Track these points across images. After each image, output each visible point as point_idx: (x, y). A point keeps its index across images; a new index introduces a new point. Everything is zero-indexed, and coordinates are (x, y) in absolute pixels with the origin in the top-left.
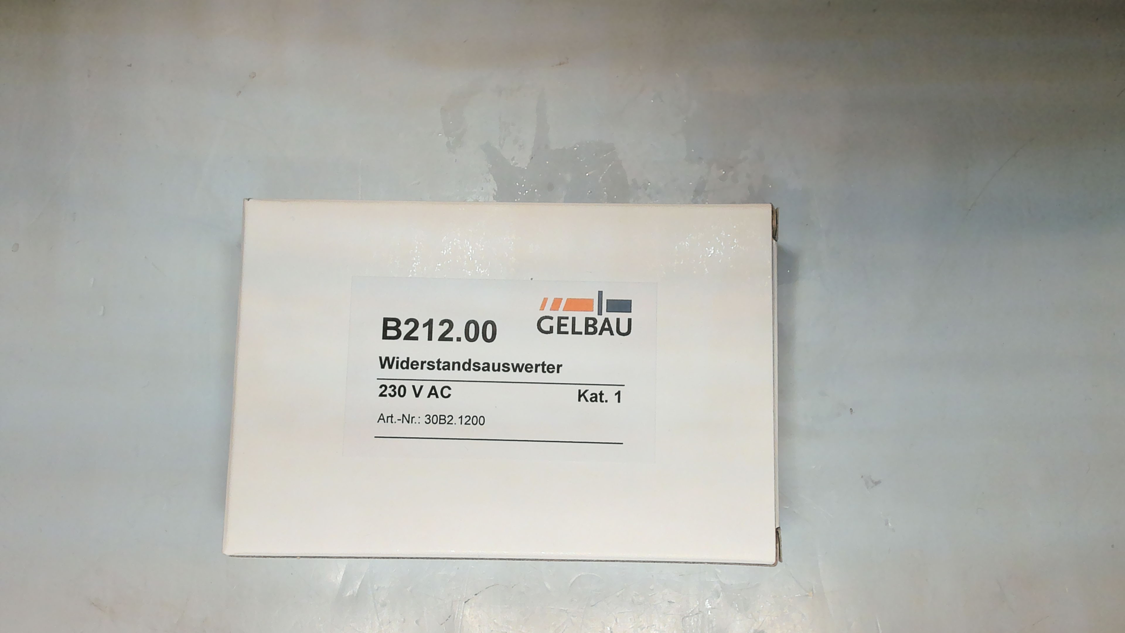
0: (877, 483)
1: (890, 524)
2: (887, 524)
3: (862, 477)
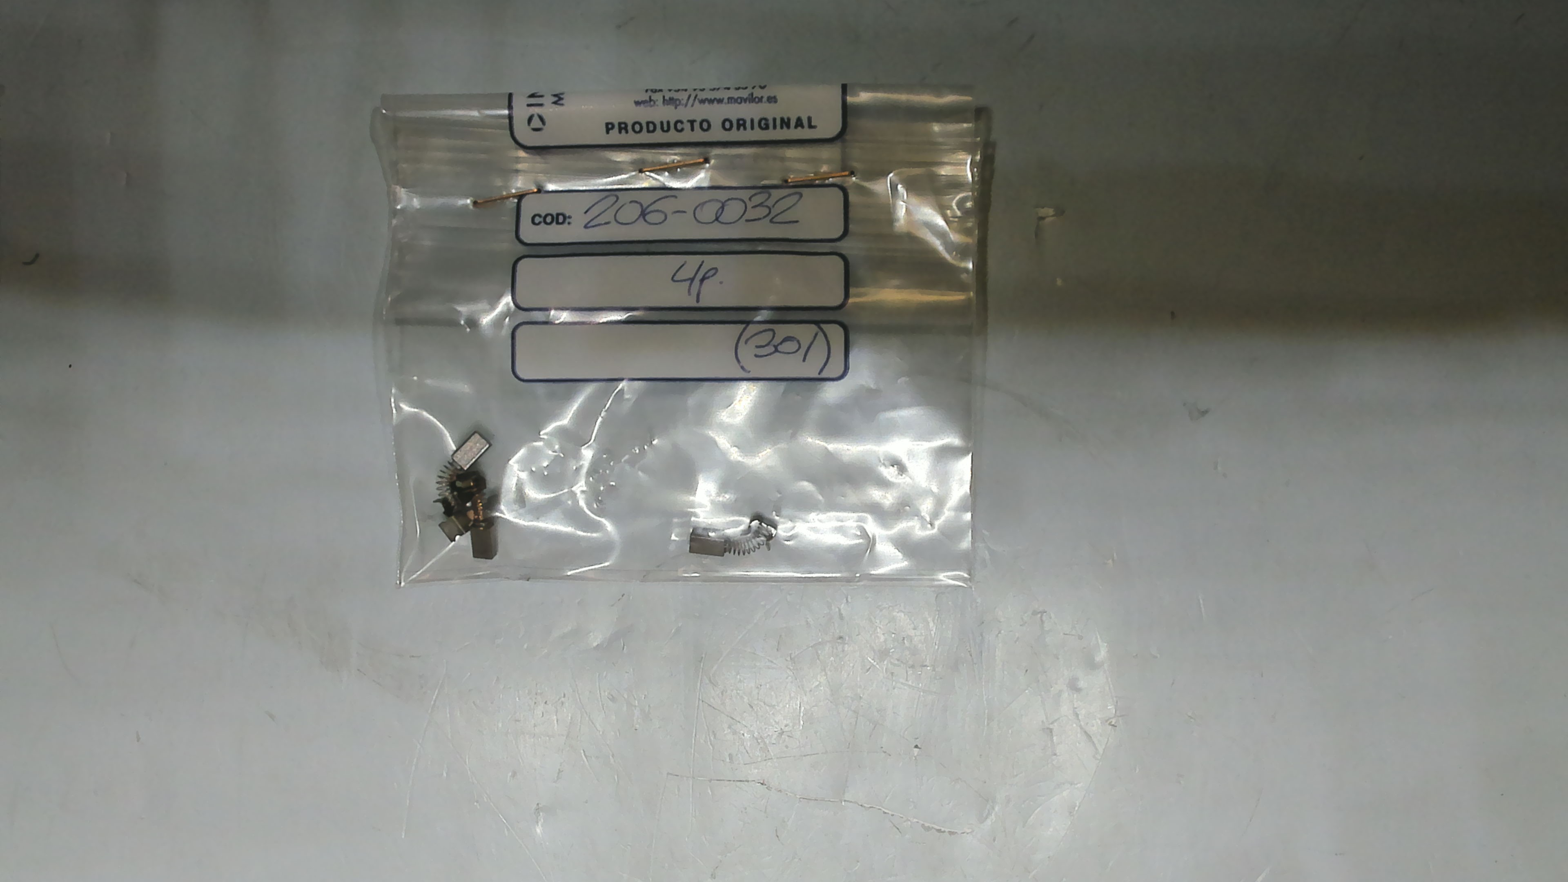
0: (1204, 413)
1: (1219, 468)
2: (1216, 468)
3: (1185, 405)
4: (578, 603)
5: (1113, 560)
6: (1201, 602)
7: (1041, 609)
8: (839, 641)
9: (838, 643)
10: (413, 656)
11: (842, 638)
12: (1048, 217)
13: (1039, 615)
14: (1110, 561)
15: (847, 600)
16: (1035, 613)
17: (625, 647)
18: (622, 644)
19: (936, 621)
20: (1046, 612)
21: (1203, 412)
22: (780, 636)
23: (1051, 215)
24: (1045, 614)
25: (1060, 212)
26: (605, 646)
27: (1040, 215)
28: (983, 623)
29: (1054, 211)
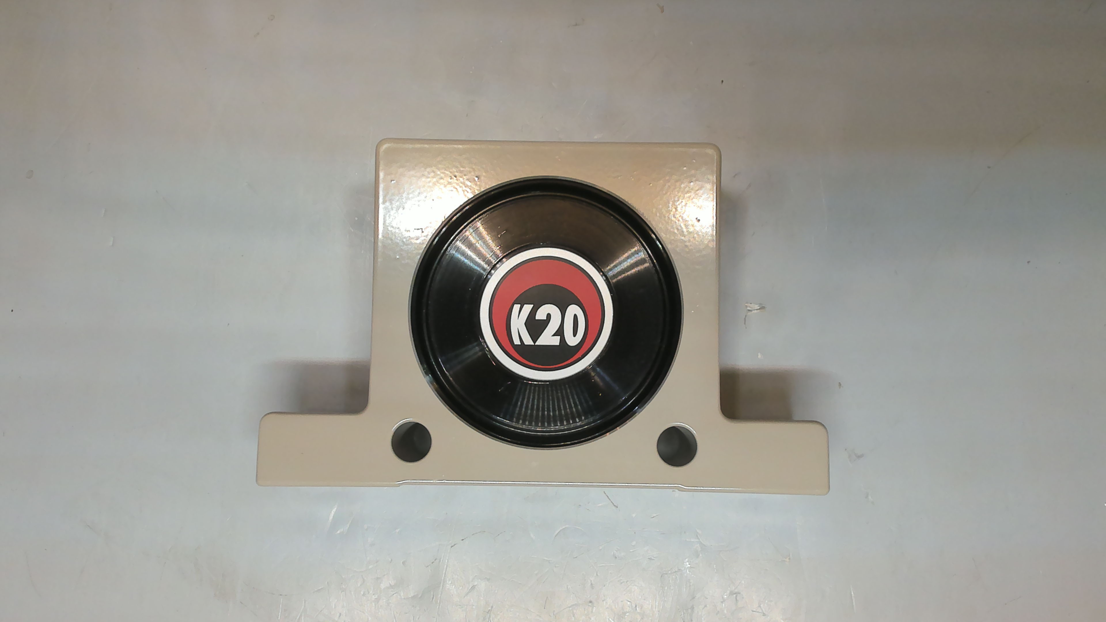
4: (403, 562)
5: (789, 559)
6: (852, 593)
7: (736, 591)
8: (590, 604)
9: (589, 606)
10: (281, 595)
11: (591, 602)
12: (754, 310)
13: (735, 596)
14: (787, 560)
15: (597, 575)
16: (732, 593)
17: (434, 598)
18: (432, 597)
19: (660, 593)
20: (740, 594)
21: (859, 456)
22: (547, 597)
23: (756, 308)
24: (739, 595)
25: (762, 308)
26: (419, 596)
27: (749, 308)
28: (694, 598)
29: (759, 306)
